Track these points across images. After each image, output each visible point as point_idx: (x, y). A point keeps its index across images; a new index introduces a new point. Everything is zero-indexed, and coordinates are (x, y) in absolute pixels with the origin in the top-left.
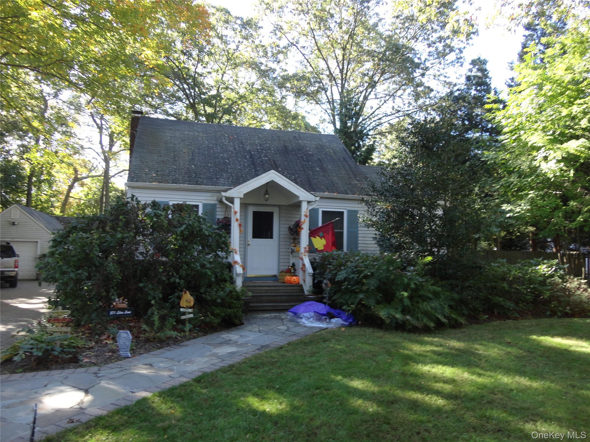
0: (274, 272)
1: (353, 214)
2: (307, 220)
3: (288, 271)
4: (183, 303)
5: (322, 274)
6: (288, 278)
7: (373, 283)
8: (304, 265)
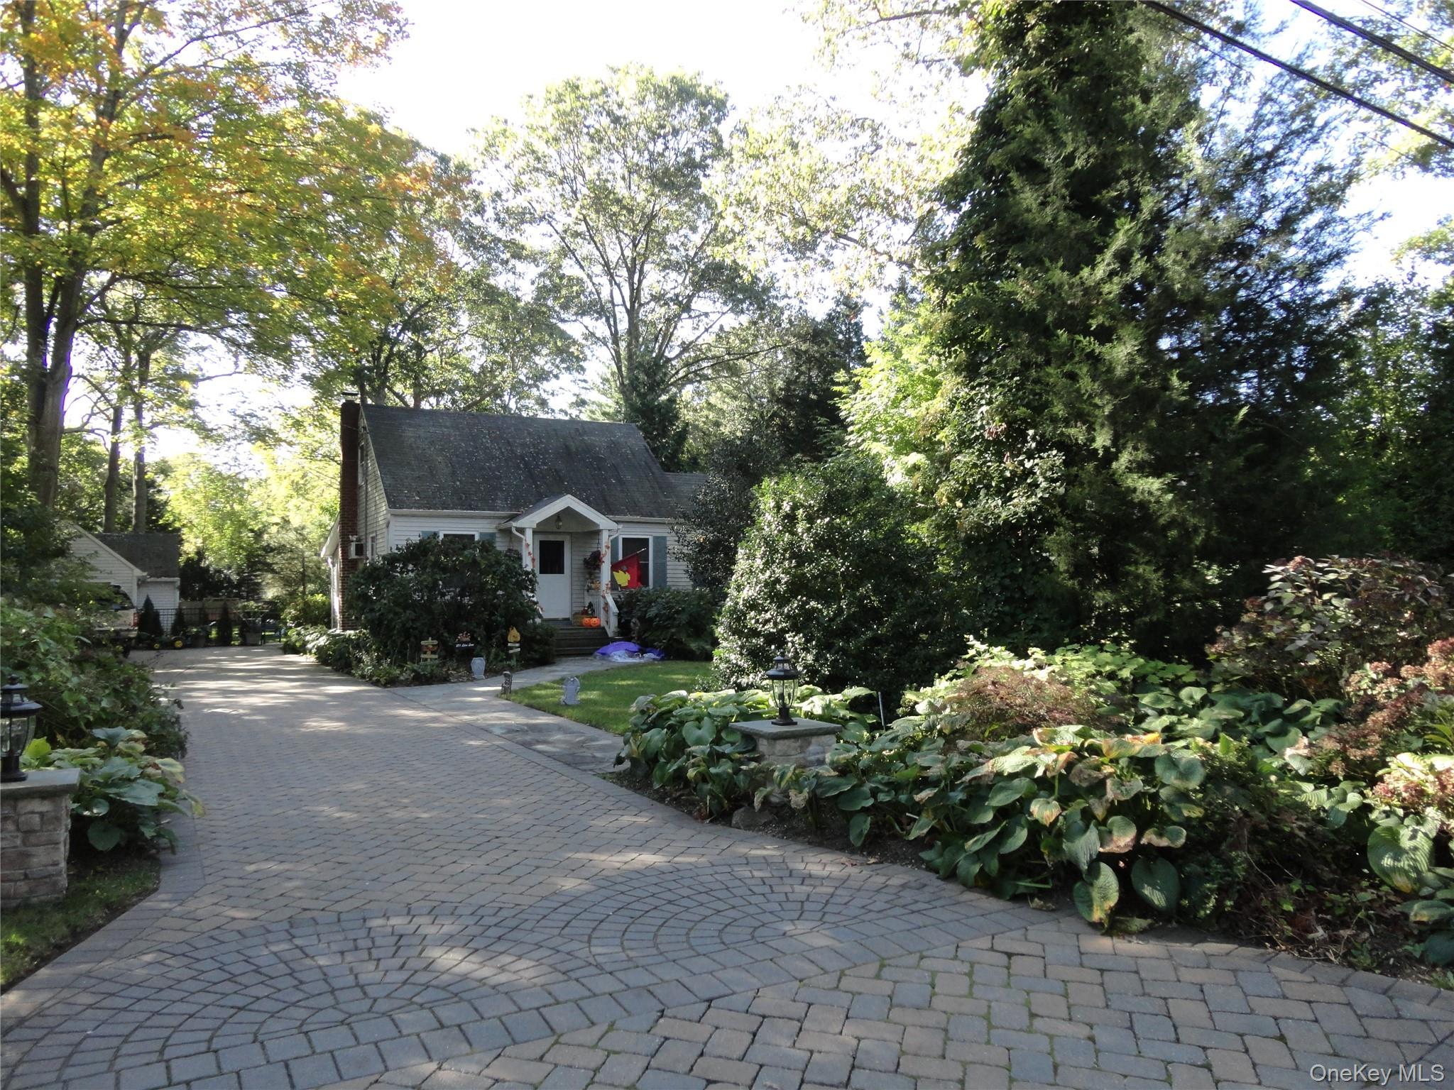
0: (567, 615)
1: (660, 541)
2: (609, 552)
3: (585, 613)
4: (510, 638)
5: (629, 613)
6: (586, 620)
7: (684, 618)
8: (607, 604)
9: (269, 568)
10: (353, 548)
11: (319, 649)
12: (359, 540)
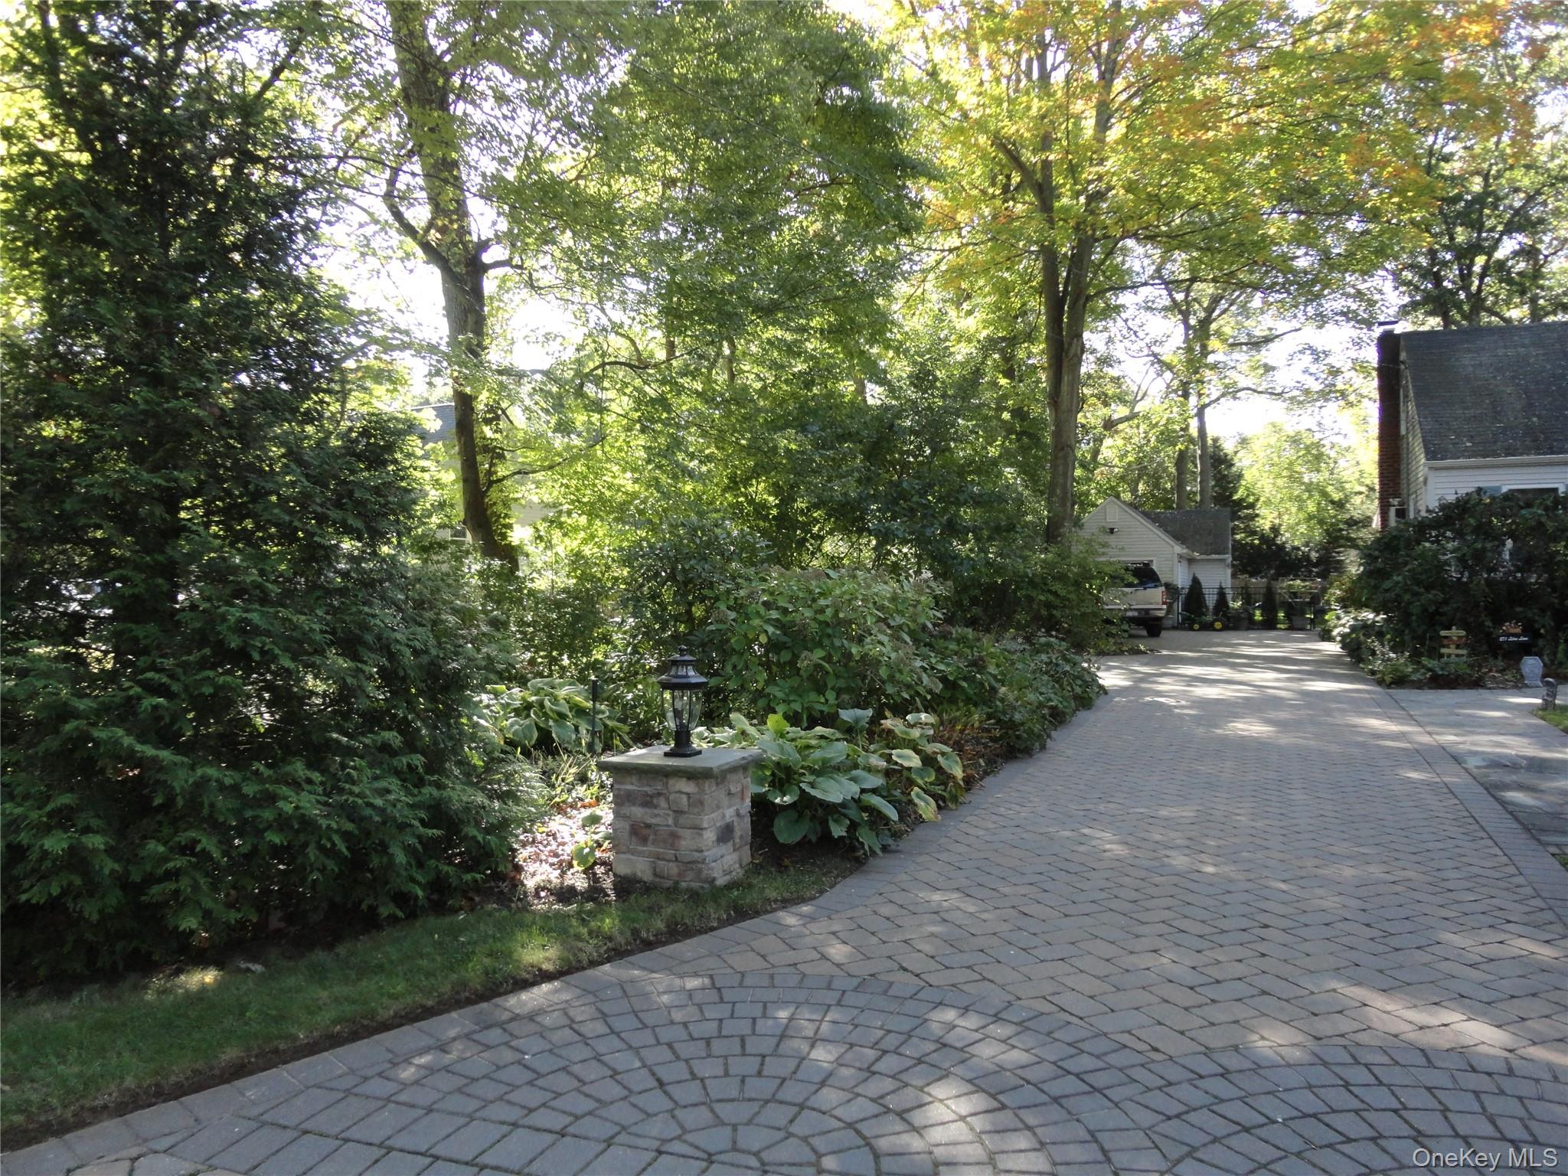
9: (1353, 544)
10: (1392, 512)
11: (1344, 636)
12: (1401, 504)
